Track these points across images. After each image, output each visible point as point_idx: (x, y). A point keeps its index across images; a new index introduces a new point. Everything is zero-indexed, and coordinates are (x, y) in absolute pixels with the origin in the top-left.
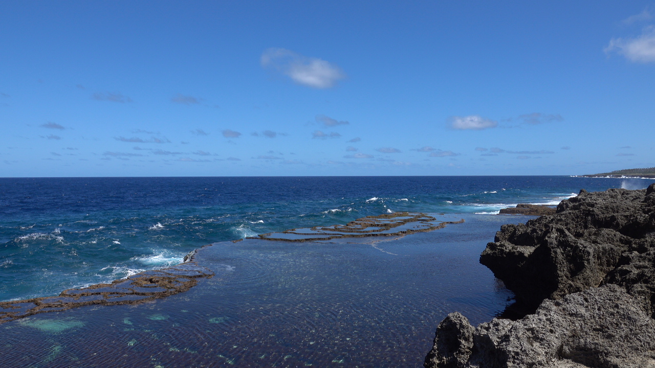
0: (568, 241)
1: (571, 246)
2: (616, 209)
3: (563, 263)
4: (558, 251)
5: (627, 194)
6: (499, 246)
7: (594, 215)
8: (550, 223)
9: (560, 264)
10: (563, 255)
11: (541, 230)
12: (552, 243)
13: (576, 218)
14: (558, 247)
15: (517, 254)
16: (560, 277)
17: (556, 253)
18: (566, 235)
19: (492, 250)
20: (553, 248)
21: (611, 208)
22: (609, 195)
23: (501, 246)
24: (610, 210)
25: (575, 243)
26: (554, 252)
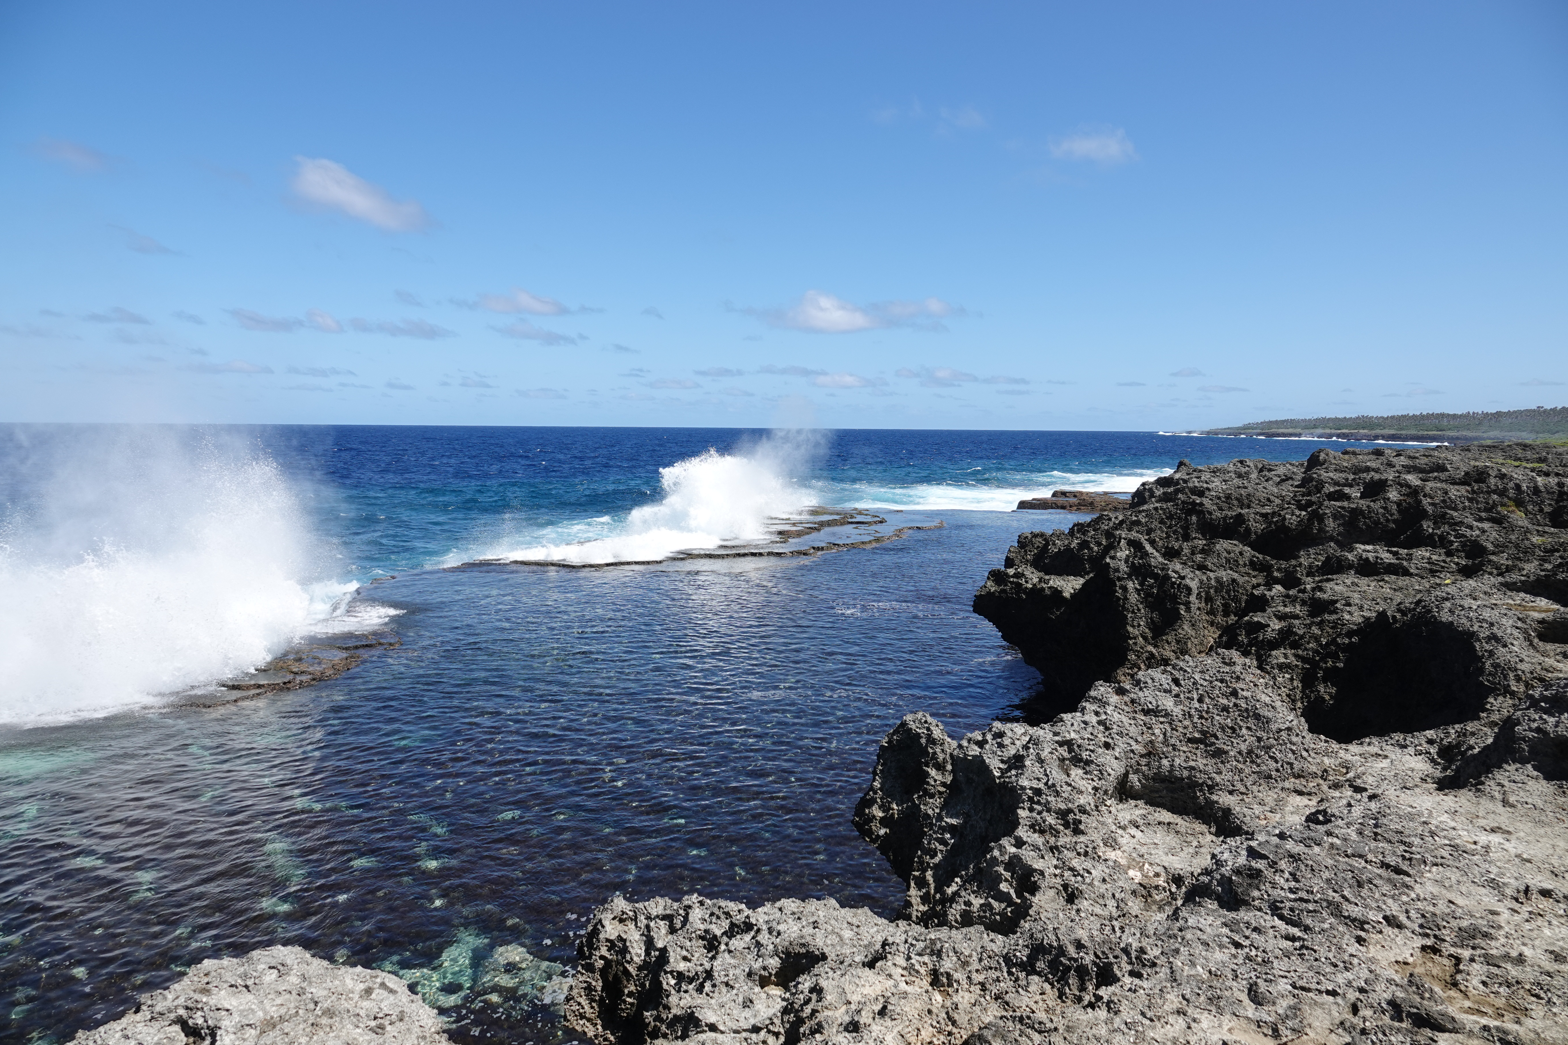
0: (1150, 566)
1: (1155, 576)
2: (1246, 502)
3: (1139, 610)
4: (1130, 585)
5: (1270, 470)
6: (1012, 577)
7: (1202, 512)
8: (1116, 529)
9: (1133, 612)
10: (1139, 595)
11: (1099, 544)
12: (1117, 570)
13: (1167, 518)
14: (1130, 577)
15: (1047, 592)
16: (1131, 639)
17: (1125, 589)
18: (1147, 554)
19: (999, 585)
20: (1119, 579)
21: (1237, 499)
22: (1235, 472)
23: (1018, 575)
24: (1235, 502)
25: (1162, 569)
26: (1122, 587)
